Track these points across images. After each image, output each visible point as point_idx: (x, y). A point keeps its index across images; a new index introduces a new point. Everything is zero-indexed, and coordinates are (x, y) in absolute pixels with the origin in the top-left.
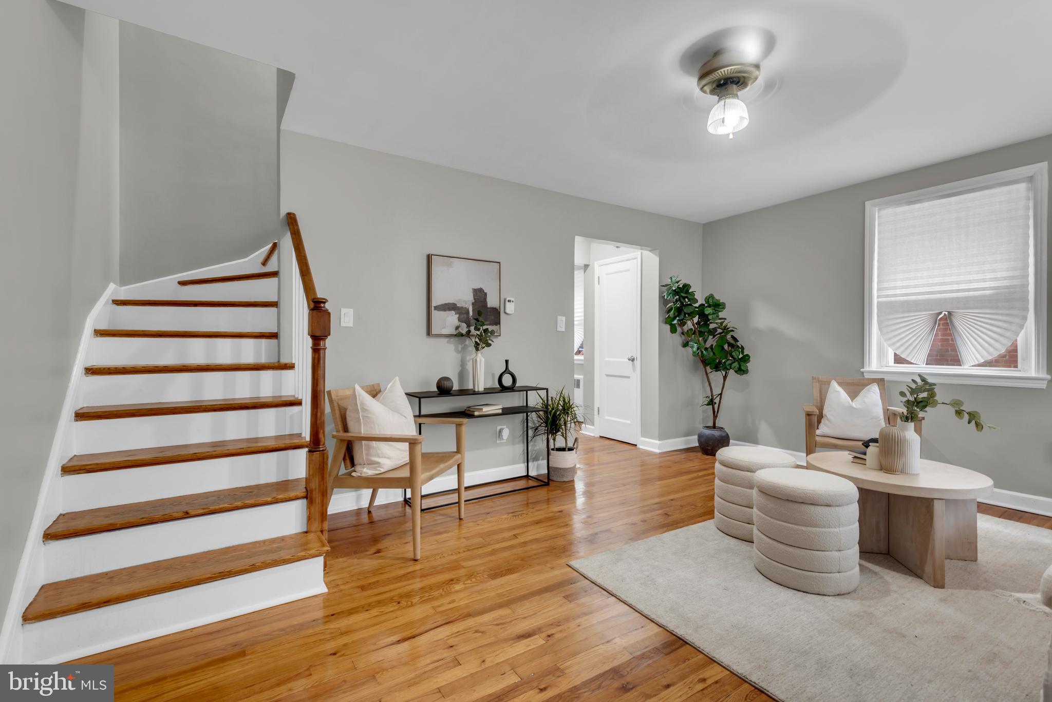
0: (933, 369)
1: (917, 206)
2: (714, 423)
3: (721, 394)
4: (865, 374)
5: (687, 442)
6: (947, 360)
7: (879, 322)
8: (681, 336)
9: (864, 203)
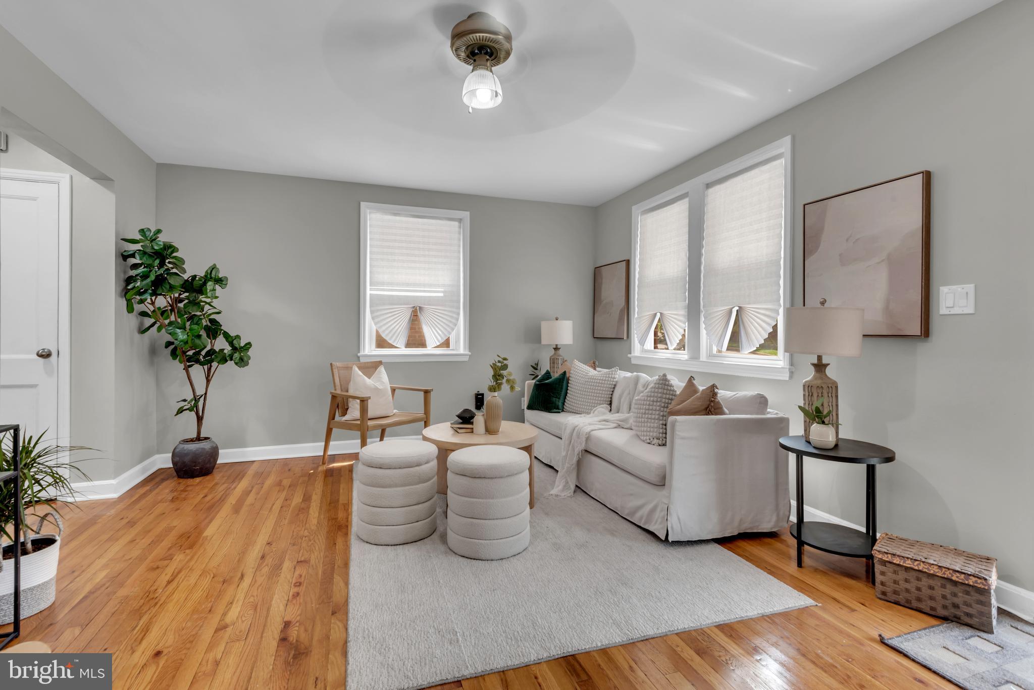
0: (408, 351)
1: (398, 218)
2: (199, 433)
3: (206, 394)
4: (361, 358)
5: (144, 470)
6: (415, 344)
7: (372, 312)
8: (137, 317)
9: (360, 203)
